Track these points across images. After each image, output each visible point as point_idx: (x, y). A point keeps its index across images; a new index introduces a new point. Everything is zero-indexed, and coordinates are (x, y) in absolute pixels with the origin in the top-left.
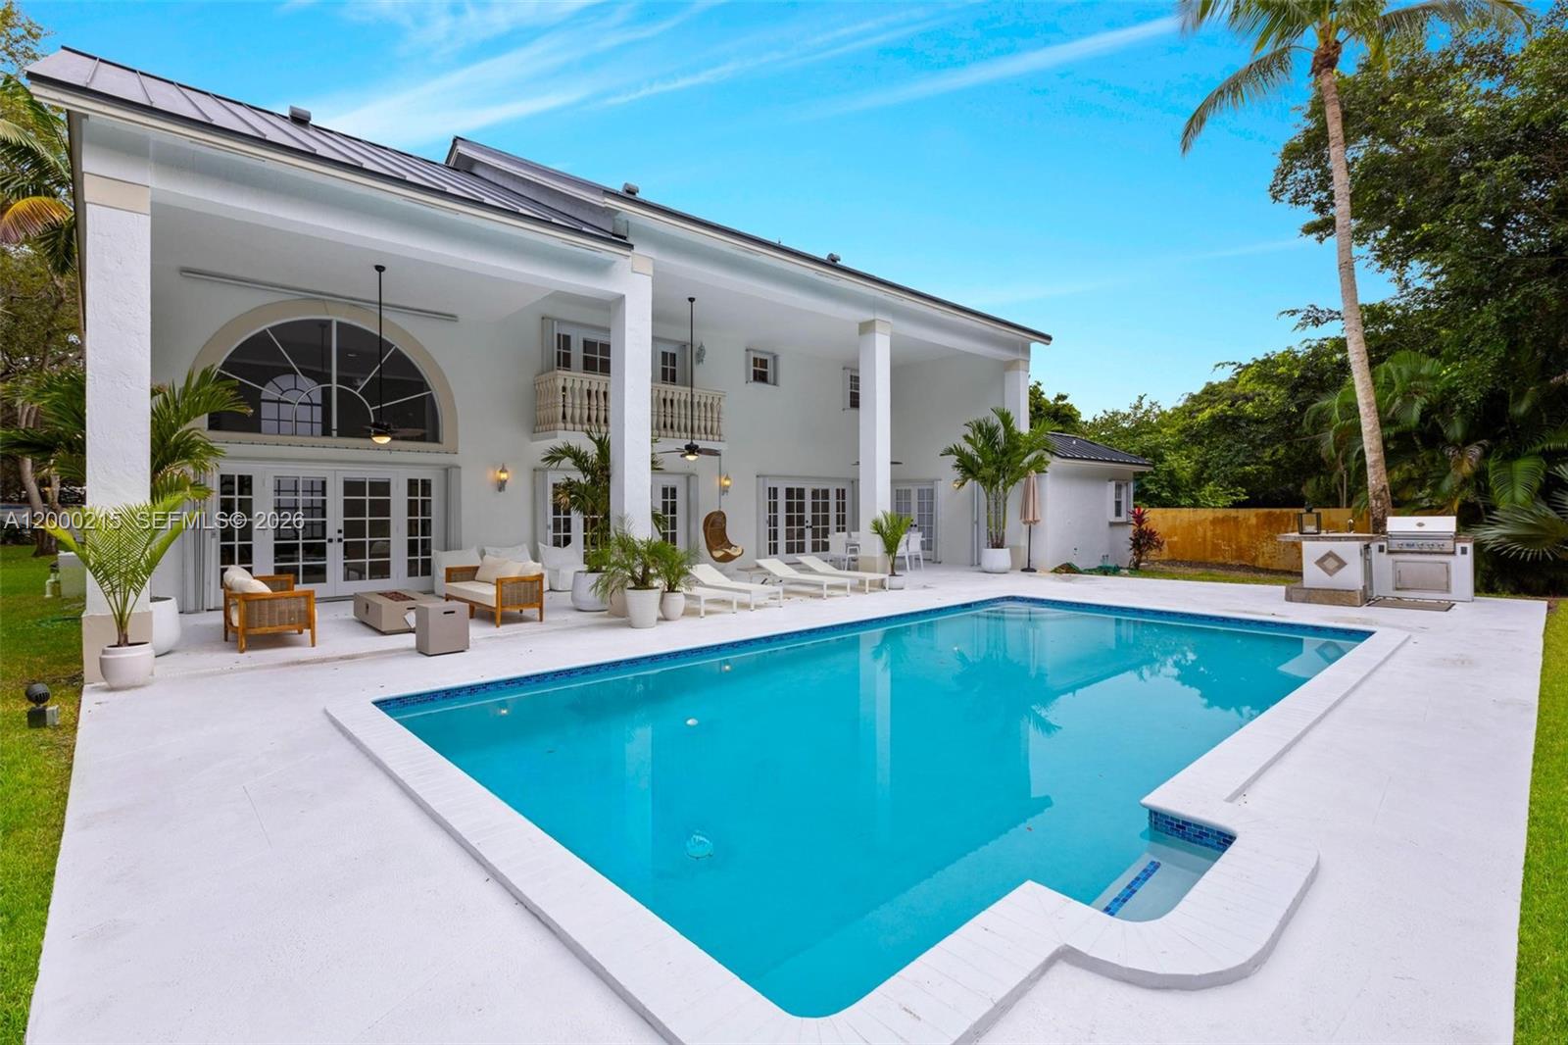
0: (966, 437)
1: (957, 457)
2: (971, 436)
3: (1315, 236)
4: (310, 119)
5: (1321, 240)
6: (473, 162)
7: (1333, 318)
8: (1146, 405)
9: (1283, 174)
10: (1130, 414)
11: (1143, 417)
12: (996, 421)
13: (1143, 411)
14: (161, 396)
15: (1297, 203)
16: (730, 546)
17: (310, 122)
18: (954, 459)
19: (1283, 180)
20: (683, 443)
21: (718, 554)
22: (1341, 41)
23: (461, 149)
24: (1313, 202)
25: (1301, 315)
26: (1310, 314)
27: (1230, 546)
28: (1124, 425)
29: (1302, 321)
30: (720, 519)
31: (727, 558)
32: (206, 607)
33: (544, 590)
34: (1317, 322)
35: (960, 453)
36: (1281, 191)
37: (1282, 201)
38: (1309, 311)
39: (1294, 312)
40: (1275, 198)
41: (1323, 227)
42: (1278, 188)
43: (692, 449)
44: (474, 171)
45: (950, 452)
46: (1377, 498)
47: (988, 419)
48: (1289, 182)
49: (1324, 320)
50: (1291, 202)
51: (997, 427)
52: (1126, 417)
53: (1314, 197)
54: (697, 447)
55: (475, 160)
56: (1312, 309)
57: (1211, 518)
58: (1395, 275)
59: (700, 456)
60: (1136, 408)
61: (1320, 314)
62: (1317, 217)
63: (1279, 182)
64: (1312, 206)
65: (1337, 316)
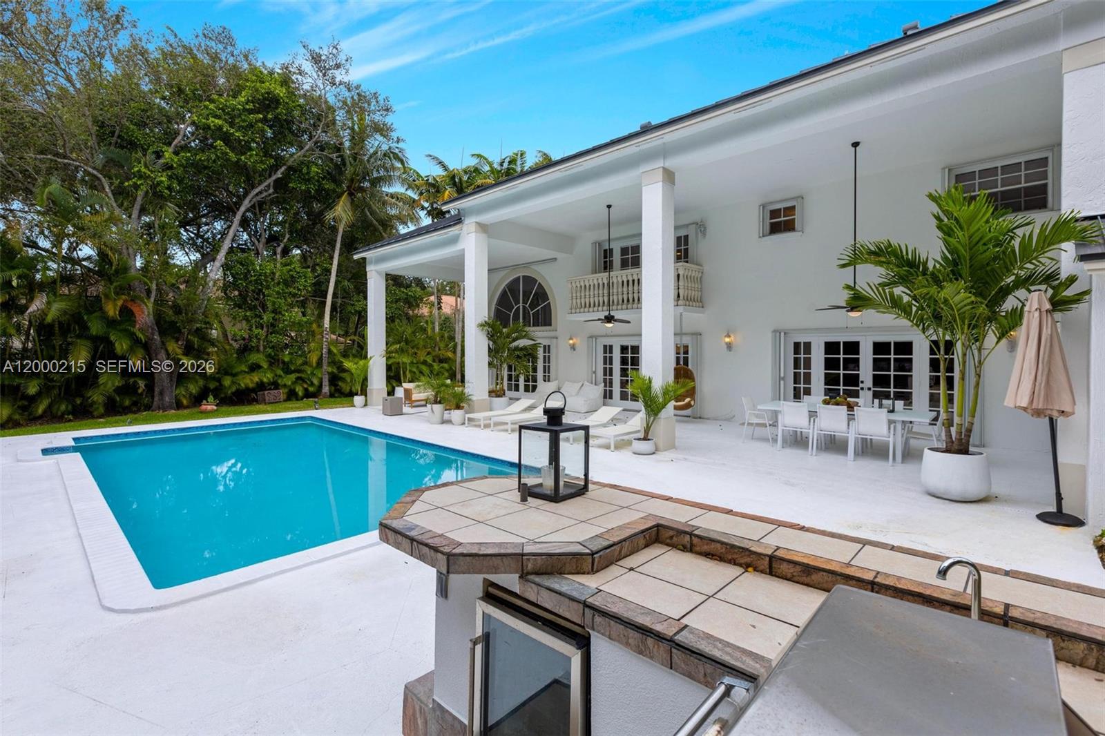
20: (602, 315)
43: (609, 319)
54: (613, 317)
59: (615, 323)
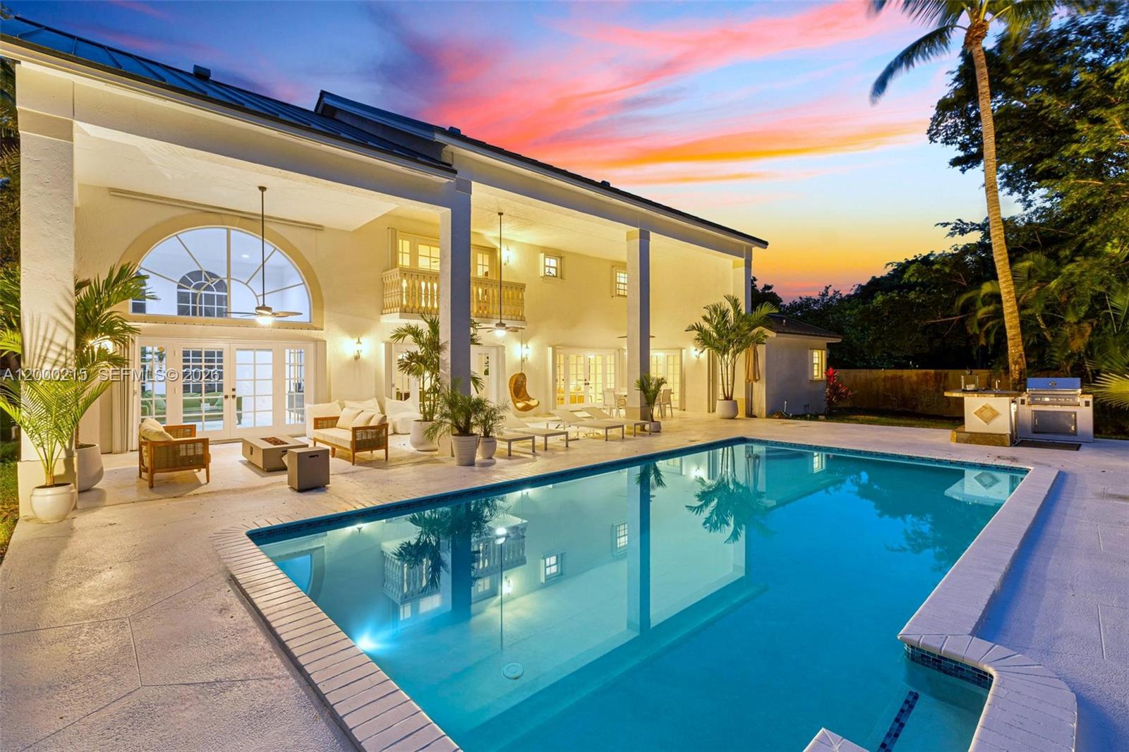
0: (705, 318)
1: (698, 332)
2: (709, 317)
3: (959, 168)
4: (210, 76)
5: (963, 171)
6: (335, 110)
7: (974, 229)
8: (831, 293)
9: (936, 121)
10: (819, 300)
11: (828, 302)
12: (728, 305)
13: (828, 297)
14: (88, 287)
15: (947, 143)
16: (529, 399)
17: (211, 78)
18: (695, 333)
19: (937, 126)
21: (520, 405)
22: (988, 20)
23: (327, 100)
24: (959, 143)
25: (951, 226)
26: (958, 226)
27: (897, 397)
28: (815, 308)
29: (952, 231)
30: (521, 379)
31: (527, 408)
32: (130, 448)
33: (389, 433)
34: (963, 232)
35: (700, 329)
36: (936, 134)
37: (936, 142)
38: (956, 223)
39: (946, 225)
40: (931, 139)
41: (966, 161)
42: (933, 132)
43: (501, 327)
44: (336, 117)
45: (693, 328)
46: (1016, 363)
47: (721, 303)
48: (942, 128)
49: (968, 230)
50: (942, 142)
51: (727, 310)
52: (816, 302)
53: (960, 139)
55: (336, 108)
56: (959, 222)
57: (883, 377)
58: (1021, 197)
60: (823, 295)
61: (965, 226)
62: (961, 154)
63: (935, 127)
64: (958, 146)
65: (977, 227)
